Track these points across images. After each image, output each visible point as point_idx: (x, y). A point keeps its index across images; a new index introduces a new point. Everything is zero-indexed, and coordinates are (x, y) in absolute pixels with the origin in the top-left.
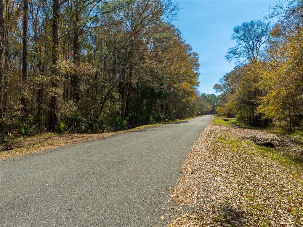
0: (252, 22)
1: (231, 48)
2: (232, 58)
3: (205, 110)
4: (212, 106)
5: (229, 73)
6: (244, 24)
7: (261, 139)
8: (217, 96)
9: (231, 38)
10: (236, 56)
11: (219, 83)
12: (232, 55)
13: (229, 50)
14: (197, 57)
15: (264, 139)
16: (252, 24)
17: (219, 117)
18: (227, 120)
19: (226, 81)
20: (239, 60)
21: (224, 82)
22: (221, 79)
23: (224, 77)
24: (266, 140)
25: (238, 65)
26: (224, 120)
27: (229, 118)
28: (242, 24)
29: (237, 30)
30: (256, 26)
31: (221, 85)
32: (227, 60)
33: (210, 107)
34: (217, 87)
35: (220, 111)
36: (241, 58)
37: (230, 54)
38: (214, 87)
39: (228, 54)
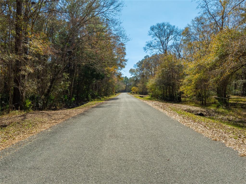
0: (163, 23)
1: (148, 42)
2: (148, 49)
3: (120, 89)
4: (125, 86)
5: (141, 61)
6: (158, 25)
7: (194, 111)
8: (129, 78)
9: (148, 34)
10: (151, 48)
11: (133, 68)
12: (149, 47)
13: (146, 43)
14: (124, 46)
15: (196, 111)
16: (163, 25)
17: (133, 95)
18: (142, 97)
19: (139, 67)
20: (153, 51)
21: (137, 67)
22: (135, 65)
23: (137, 64)
24: (198, 111)
25: (147, 55)
26: (141, 97)
27: (144, 96)
28: (156, 24)
29: (152, 29)
30: (166, 27)
31: (135, 70)
32: (144, 50)
33: (124, 87)
34: (131, 71)
35: (134, 90)
36: (154, 50)
37: (147, 47)
38: (130, 71)
39: (146, 46)
